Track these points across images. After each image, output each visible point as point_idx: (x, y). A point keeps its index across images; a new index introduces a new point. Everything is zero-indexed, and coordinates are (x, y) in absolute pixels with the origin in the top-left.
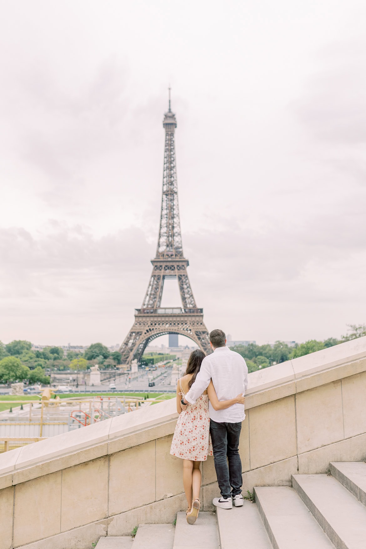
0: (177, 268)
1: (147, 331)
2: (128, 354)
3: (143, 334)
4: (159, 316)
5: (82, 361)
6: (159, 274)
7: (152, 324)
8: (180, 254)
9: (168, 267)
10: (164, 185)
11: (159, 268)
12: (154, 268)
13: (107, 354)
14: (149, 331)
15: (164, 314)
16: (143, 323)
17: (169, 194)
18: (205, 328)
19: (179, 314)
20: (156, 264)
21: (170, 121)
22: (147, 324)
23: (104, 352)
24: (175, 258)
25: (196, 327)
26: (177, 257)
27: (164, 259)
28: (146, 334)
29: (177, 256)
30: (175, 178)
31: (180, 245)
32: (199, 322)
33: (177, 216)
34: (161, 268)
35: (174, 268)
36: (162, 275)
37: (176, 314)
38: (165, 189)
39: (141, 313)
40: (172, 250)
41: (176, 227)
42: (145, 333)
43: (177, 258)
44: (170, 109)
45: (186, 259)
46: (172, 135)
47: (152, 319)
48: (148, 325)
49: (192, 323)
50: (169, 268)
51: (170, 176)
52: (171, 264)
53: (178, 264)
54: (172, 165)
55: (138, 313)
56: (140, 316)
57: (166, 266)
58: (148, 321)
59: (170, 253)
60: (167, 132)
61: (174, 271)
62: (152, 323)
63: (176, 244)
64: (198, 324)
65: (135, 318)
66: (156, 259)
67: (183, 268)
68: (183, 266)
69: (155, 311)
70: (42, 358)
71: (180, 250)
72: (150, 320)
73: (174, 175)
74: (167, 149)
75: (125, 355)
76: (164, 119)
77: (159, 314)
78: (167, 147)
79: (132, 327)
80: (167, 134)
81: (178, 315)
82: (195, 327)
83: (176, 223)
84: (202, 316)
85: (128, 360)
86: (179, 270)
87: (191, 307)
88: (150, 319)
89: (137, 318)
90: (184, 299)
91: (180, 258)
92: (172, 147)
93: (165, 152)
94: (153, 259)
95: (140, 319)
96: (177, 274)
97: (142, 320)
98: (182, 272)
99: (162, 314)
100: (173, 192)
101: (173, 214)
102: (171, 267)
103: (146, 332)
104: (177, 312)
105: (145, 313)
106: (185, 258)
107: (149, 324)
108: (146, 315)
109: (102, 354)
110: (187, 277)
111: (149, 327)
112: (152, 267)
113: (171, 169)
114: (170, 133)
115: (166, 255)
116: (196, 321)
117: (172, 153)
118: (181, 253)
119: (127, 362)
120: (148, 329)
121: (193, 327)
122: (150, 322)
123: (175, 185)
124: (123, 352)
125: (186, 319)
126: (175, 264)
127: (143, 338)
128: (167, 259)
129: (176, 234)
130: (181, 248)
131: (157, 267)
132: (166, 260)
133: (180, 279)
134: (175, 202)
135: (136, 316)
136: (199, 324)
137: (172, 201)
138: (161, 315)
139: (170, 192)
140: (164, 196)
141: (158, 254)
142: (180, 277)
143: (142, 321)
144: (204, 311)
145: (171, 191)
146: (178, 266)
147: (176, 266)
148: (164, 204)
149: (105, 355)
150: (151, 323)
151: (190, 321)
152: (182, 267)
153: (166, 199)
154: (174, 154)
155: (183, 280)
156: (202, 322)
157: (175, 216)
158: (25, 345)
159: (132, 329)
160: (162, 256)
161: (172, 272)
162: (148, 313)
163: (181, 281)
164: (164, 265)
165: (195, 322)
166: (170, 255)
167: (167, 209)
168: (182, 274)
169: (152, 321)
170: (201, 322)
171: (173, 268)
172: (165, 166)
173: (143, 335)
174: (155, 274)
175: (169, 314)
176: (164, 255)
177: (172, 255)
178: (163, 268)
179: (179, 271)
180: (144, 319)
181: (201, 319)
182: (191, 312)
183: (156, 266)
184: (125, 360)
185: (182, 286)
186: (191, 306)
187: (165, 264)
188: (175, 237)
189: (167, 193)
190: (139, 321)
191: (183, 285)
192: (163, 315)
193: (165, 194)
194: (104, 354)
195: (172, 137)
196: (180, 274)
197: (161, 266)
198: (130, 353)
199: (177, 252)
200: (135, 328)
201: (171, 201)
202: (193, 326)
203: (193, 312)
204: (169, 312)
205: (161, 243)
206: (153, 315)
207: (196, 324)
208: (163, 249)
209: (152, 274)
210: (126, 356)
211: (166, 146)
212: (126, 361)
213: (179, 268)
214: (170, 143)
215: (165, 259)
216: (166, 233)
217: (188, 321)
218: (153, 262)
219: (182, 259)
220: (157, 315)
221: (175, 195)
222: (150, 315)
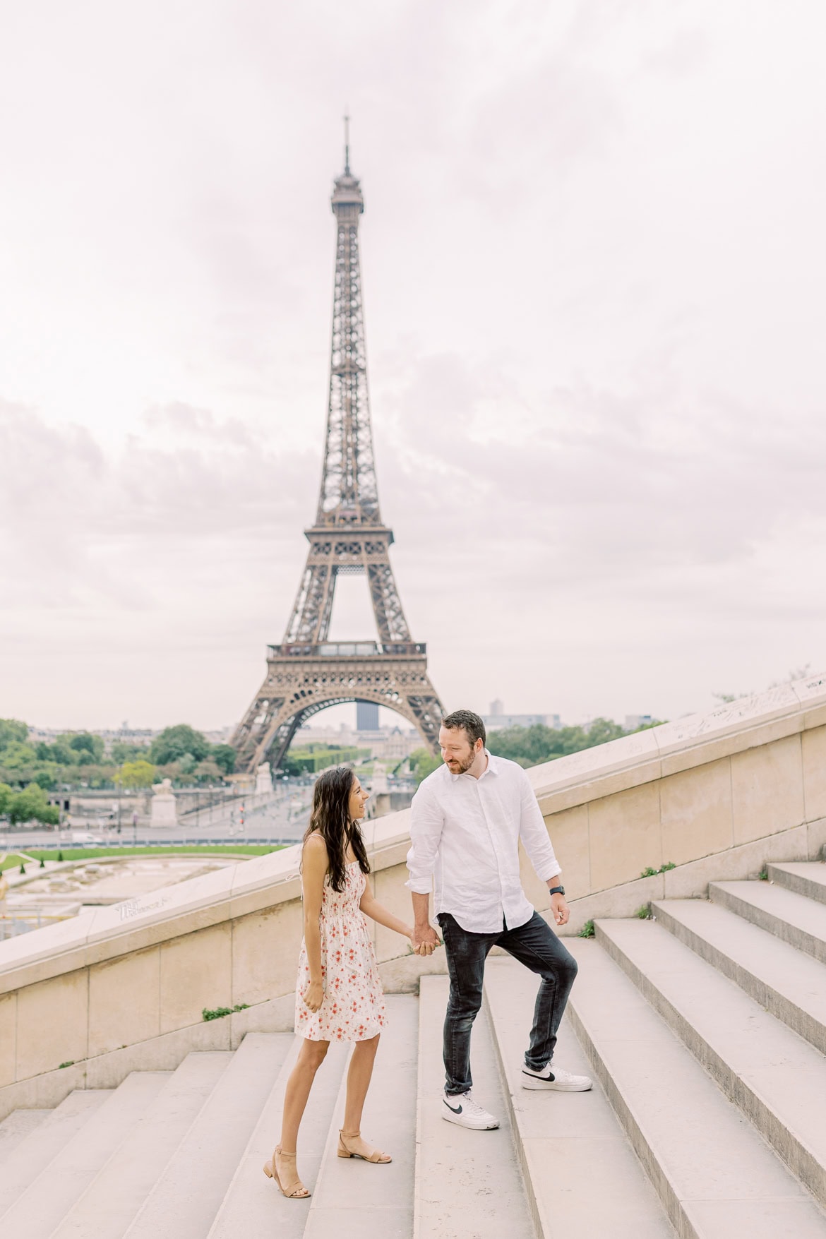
0: (366, 549)
1: (296, 696)
2: (251, 749)
3: (287, 703)
4: (323, 662)
5: (141, 767)
6: (323, 563)
7: (306, 681)
8: (373, 516)
9: (344, 546)
10: (334, 351)
11: (324, 549)
12: (313, 549)
13: (202, 749)
14: (300, 696)
15: (335, 656)
16: (286, 677)
17: (345, 373)
18: (432, 689)
19: (370, 656)
20: (315, 539)
21: (347, 197)
22: (296, 680)
23: (196, 746)
24: (362, 526)
25: (411, 687)
26: (366, 523)
27: (334, 526)
28: (295, 704)
29: (367, 520)
30: (361, 335)
31: (373, 495)
32: (417, 675)
33: (366, 425)
34: (327, 549)
35: (360, 548)
36: (330, 564)
37: (362, 656)
38: (337, 362)
39: (283, 656)
40: (353, 506)
41: (363, 451)
42: (292, 702)
43: (365, 526)
44: (347, 169)
45: (388, 527)
46: (353, 230)
47: (307, 668)
48: (297, 683)
49: (400, 678)
50: (348, 549)
51: (349, 330)
52: (352, 539)
53: (367, 538)
54: (354, 304)
55: (275, 656)
56: (279, 663)
57: (341, 544)
58: (298, 673)
59: (349, 514)
60: (341, 224)
61: (359, 556)
62: (307, 677)
63: (364, 493)
64: (414, 679)
65: (269, 667)
66: (316, 526)
67: (380, 548)
68: (380, 543)
69: (315, 649)
70: (51, 760)
71: (374, 506)
72: (303, 671)
73: (359, 328)
74: (341, 265)
75: (243, 753)
76: (335, 191)
77: (323, 656)
78: (342, 261)
79: (262, 687)
80: (341, 229)
81: (369, 658)
82: (408, 687)
83: (363, 443)
84: (425, 661)
85: (252, 763)
86: (369, 553)
87: (399, 640)
88: (303, 668)
89: (272, 665)
90: (382, 621)
91: (372, 526)
92: (353, 261)
93: (338, 271)
94: (309, 528)
95: (280, 669)
96: (366, 563)
97: (285, 671)
98: (376, 558)
99: (330, 656)
100: (356, 369)
101: (357, 422)
102: (353, 546)
103: (293, 698)
104: (366, 651)
105: (291, 654)
106: (384, 526)
107: (301, 680)
108: (293, 658)
109: (191, 750)
110: (389, 568)
111: (299, 686)
112: (306, 546)
113: (351, 312)
114: (347, 226)
115: (340, 518)
116: (409, 673)
117: (353, 274)
118: (375, 513)
119: (249, 768)
120: (298, 691)
121: (402, 688)
122: (302, 675)
123: (361, 352)
124: (240, 745)
125: (386, 667)
126: (361, 540)
127: (286, 713)
128: (343, 527)
129: (364, 469)
130: (376, 500)
131: (318, 546)
132: (340, 530)
133: (372, 574)
134: (361, 393)
135: (270, 662)
136: (418, 679)
137: (354, 390)
138: (328, 659)
139: (348, 369)
140: (336, 378)
141: (322, 517)
142: (373, 569)
143: (284, 674)
144: (428, 649)
145: (352, 367)
146: (368, 544)
147: (363, 545)
148: (336, 397)
149: (197, 752)
150: (304, 677)
151: (395, 672)
152: (378, 545)
153: (339, 385)
154: (358, 276)
155: (379, 578)
156: (425, 675)
157: (361, 425)
158: (13, 731)
159: (261, 691)
160: (329, 521)
161: (355, 557)
162: (297, 654)
163: (375, 579)
164: (334, 541)
165: (407, 675)
166: (348, 518)
167: (341, 409)
168: (378, 563)
169: (307, 673)
170: (422, 676)
171: (355, 548)
172: (338, 305)
173: (288, 707)
174: (313, 563)
175: (345, 656)
176: (334, 518)
177: (353, 519)
178: (333, 549)
179: (370, 556)
180: (289, 669)
181: (421, 667)
182: (397, 652)
183: (316, 545)
184: (245, 763)
185: (377, 590)
186: (399, 637)
187: (337, 539)
188: (360, 476)
189: (342, 371)
190: (276, 674)
191: (379, 588)
192: (333, 659)
193: (337, 372)
194: (196, 749)
195: (353, 236)
196: (374, 563)
197: (328, 544)
198: (255, 747)
199: (365, 510)
200: (267, 689)
201: (351, 389)
202: (404, 683)
203: (404, 652)
204: (347, 651)
205: (327, 490)
206: (309, 658)
207: (409, 679)
208: (332, 503)
209: (307, 562)
210: (248, 755)
211: (338, 258)
212: (247, 765)
213: (371, 548)
214: (347, 249)
215: (338, 526)
216: (339, 465)
217: (391, 674)
218: (309, 534)
219: (378, 529)
220: (319, 658)
221: (361, 377)
222: (302, 658)
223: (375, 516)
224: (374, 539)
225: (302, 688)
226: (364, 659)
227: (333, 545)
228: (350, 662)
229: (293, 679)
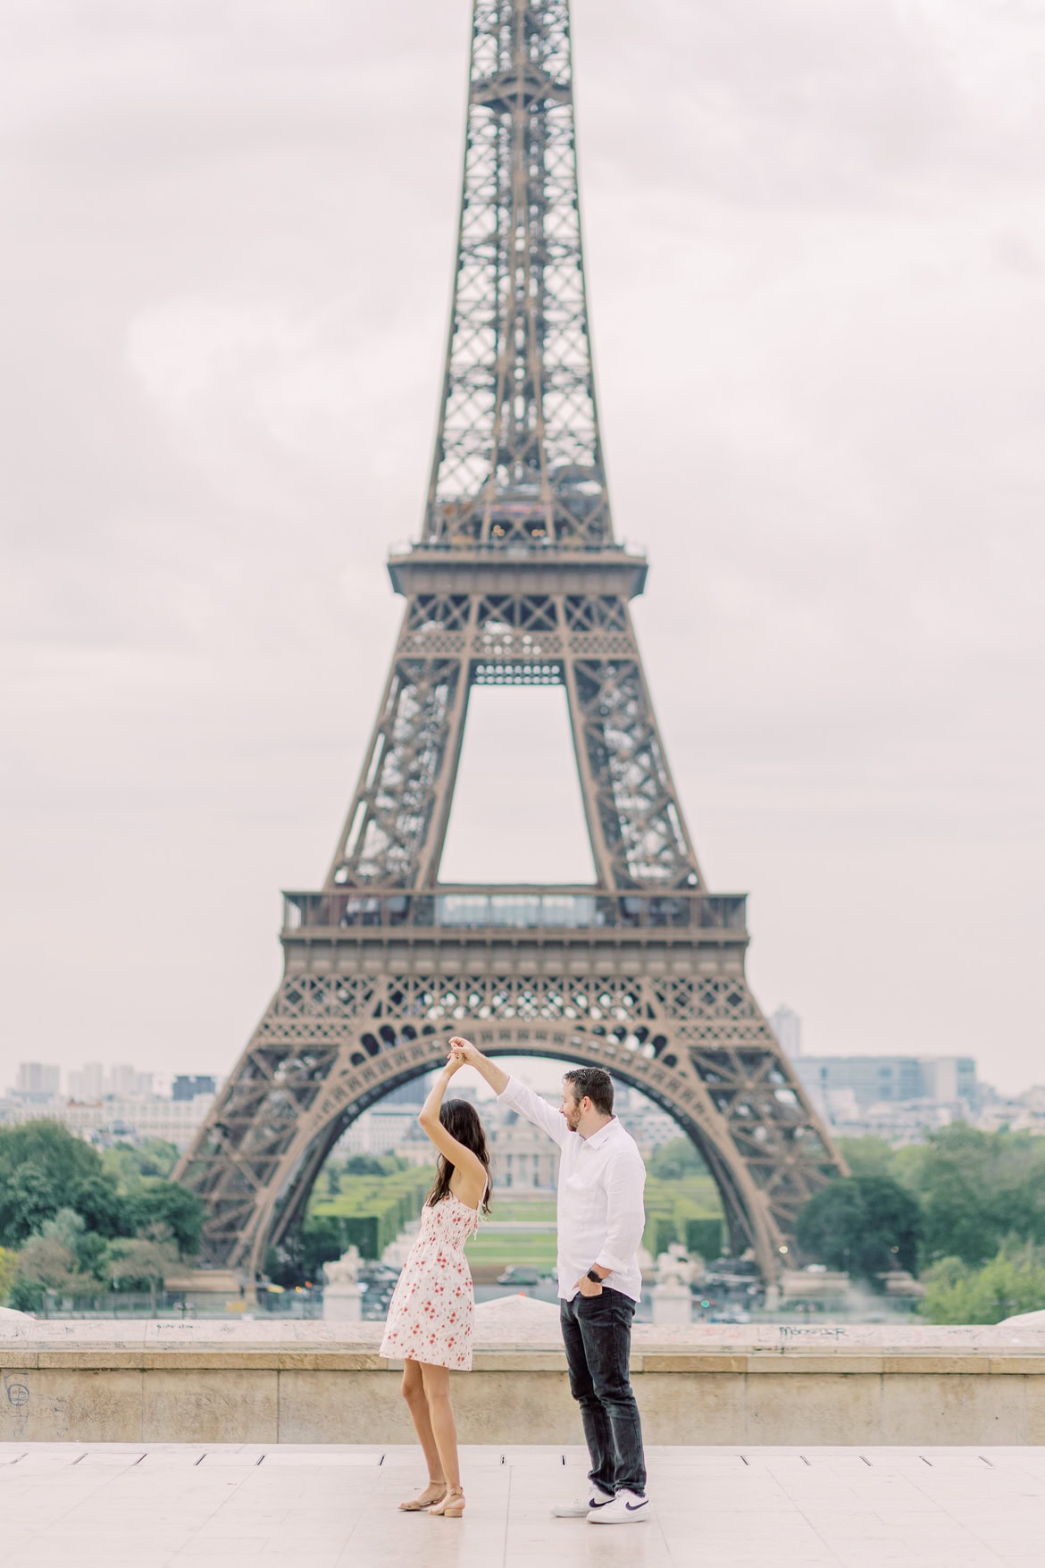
0: (569, 615)
1: (368, 1041)
2: (235, 1197)
3: (343, 1063)
4: (446, 944)
6: (443, 655)
7: (397, 998)
8: (588, 520)
9: (505, 605)
10: (476, 32)
11: (447, 612)
12: (413, 612)
14: (379, 1041)
15: (482, 927)
16: (339, 985)
17: (513, 98)
18: (764, 1030)
19: (582, 928)
20: (423, 584)
22: (367, 997)
24: (556, 548)
25: (702, 1023)
26: (566, 540)
27: (478, 548)
28: (362, 1067)
29: (572, 531)
31: (587, 460)
32: (716, 987)
33: (569, 252)
34: (455, 611)
35: (552, 612)
36: (465, 657)
37: (561, 928)
38: (486, 66)
39: (326, 923)
40: (530, 490)
41: (556, 325)
42: (356, 1059)
43: (566, 548)
45: (633, 551)
47: (399, 963)
48: (371, 1006)
49: (670, 996)
50: (516, 613)
52: (529, 585)
53: (573, 585)
55: (304, 921)
57: (496, 600)
58: (372, 977)
59: (520, 512)
61: (551, 635)
62: (399, 986)
63: (560, 451)
64: (709, 999)
65: (287, 959)
66: (426, 547)
67: (612, 614)
68: (611, 600)
69: (419, 908)
71: (590, 488)
72: (386, 971)
75: (219, 1206)
77: (446, 927)
79: (268, 1015)
81: (578, 937)
82: (693, 1022)
83: (559, 301)
84: (740, 945)
85: (243, 1236)
86: (580, 626)
87: (664, 883)
88: (386, 962)
89: (296, 952)
90: (608, 823)
91: (588, 549)
94: (403, 550)
95: (322, 963)
96: (569, 657)
97: (335, 969)
98: (600, 643)
99: (468, 928)
100: (547, 87)
101: (543, 243)
102: (530, 605)
103: (359, 1048)
104: (577, 913)
105: (349, 920)
106: (619, 549)
107: (382, 995)
108: (360, 933)
110: (634, 672)
115: (494, 524)
116: (695, 980)
118: (597, 510)
119: (238, 1251)
120: (373, 1027)
121: (676, 1023)
122: (384, 980)
123: (557, 37)
125: (631, 965)
126: (557, 590)
127: (339, 1093)
128: (503, 549)
129: (558, 379)
130: (598, 473)
131: (431, 605)
132: (496, 557)
133: (587, 687)
134: (555, 156)
135: (289, 943)
136: (721, 998)
137: (534, 149)
138: (463, 937)
139: (519, 88)
140: (487, 112)
141: (438, 521)
142: (588, 672)
143: (334, 978)
145: (531, 81)
146: (575, 600)
147: (560, 603)
148: (482, 170)
149: (90, 1206)
150: (390, 986)
151: (657, 979)
152: (604, 606)
153: (491, 131)
156: (742, 987)
157: (556, 251)
159: (264, 1028)
160: (463, 529)
161: (541, 635)
162: (368, 919)
163: (592, 705)
164: (478, 590)
165: (690, 987)
166: (518, 525)
167: (496, 202)
168: (604, 657)
169: (399, 978)
170: (733, 988)
171: (539, 613)
173: (344, 1073)
174: (414, 651)
175: (514, 928)
176: (478, 525)
177: (532, 526)
178: (473, 612)
179: (581, 635)
180: (348, 962)
181: (732, 966)
182: (660, 920)
183: (424, 599)
184: (219, 1236)
185: (596, 733)
186: (659, 872)
187: (485, 585)
188: (551, 400)
189: (504, 92)
190: (308, 978)
191: (601, 728)
192: (476, 936)
193: (489, 97)
194: (87, 1198)
196: (591, 656)
197: (459, 600)
198: (251, 1188)
199: (566, 502)
200: (285, 1021)
201: (527, 147)
202: (682, 1011)
203: (681, 918)
204: (515, 912)
205: (450, 437)
206: (407, 932)
207: (695, 999)
208: (467, 476)
209: (398, 650)
210: (227, 1217)
213: (583, 613)
215: (490, 547)
216: (490, 369)
217: (645, 982)
218: (400, 572)
219: (606, 557)
220: (436, 935)
221: (557, 114)
222: (388, 933)
223: (595, 517)
224: (592, 588)
225: (386, 1020)
226: (567, 937)
227: (475, 602)
228: (523, 944)
229: (359, 995)
